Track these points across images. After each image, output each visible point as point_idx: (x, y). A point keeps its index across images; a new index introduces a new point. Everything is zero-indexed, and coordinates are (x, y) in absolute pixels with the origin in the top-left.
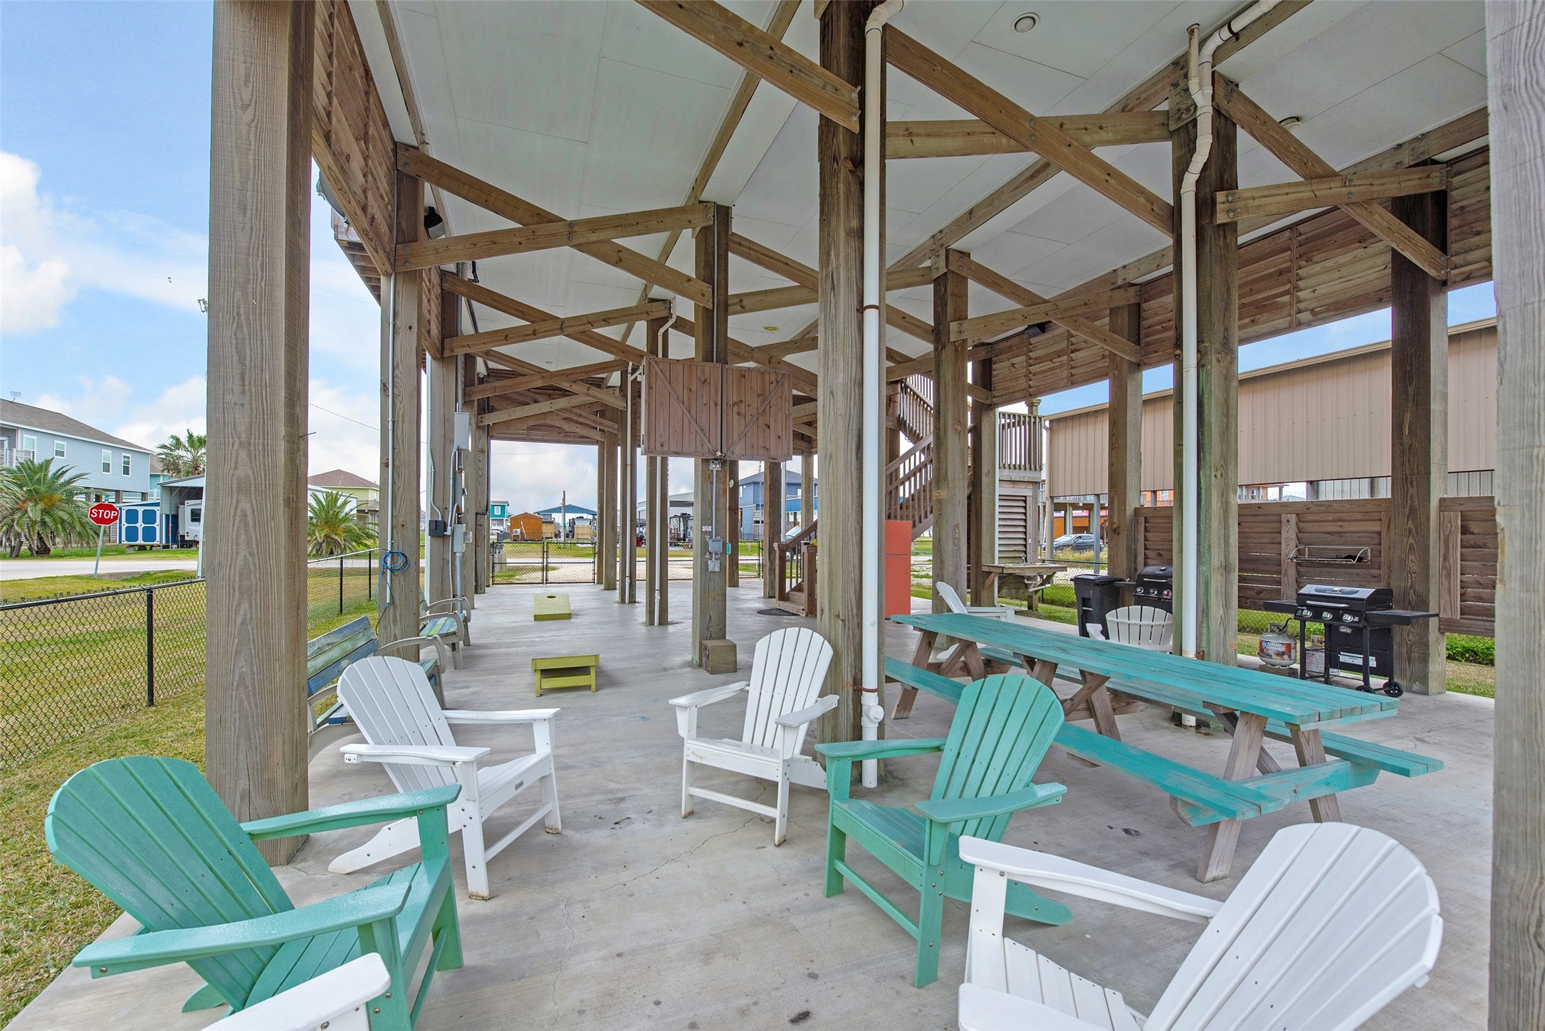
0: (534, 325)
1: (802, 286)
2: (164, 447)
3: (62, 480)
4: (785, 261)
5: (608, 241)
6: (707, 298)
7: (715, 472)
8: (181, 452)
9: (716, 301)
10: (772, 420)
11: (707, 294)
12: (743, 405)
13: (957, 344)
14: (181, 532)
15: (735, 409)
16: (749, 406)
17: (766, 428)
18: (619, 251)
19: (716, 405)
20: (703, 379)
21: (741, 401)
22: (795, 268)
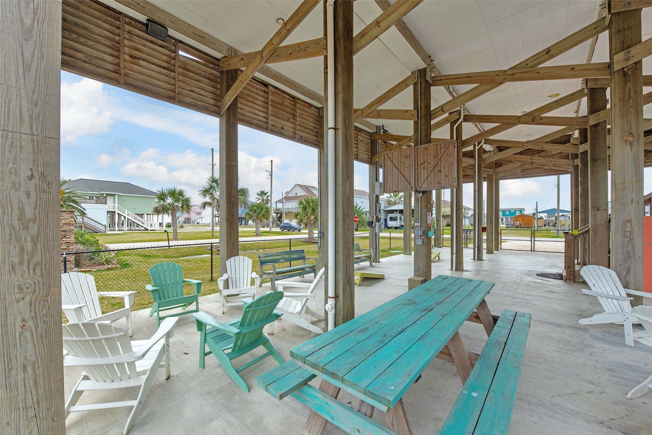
0: (400, 142)
1: (481, 84)
2: (387, 197)
3: (360, 210)
4: (468, 75)
5: (375, 110)
6: (414, 116)
7: (420, 197)
8: (391, 199)
9: (419, 116)
10: (442, 167)
11: (414, 115)
12: (426, 163)
13: (625, 70)
14: (387, 224)
15: (422, 166)
16: (429, 163)
17: (439, 173)
18: (379, 112)
19: (412, 166)
20: (406, 156)
21: (425, 162)
22: (474, 77)
